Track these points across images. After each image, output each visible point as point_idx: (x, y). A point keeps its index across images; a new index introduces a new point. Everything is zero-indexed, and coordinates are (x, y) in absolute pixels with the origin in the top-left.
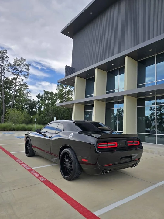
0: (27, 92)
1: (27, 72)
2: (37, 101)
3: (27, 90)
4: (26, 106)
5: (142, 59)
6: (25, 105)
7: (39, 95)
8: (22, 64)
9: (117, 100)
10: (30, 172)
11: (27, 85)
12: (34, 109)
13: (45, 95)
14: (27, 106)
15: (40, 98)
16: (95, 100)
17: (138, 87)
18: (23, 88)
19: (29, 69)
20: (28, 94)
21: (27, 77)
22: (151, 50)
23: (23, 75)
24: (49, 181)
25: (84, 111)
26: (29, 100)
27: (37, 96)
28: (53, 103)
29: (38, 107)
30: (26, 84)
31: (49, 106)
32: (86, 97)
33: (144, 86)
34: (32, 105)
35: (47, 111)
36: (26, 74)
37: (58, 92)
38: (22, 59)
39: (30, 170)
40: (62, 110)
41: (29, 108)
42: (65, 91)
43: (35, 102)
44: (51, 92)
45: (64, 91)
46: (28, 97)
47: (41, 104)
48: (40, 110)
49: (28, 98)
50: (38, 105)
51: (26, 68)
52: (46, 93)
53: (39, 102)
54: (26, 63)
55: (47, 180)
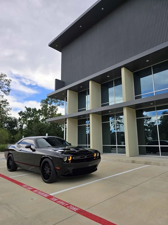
0: (7, 109)
1: (8, 88)
2: (18, 119)
3: (6, 107)
4: (6, 125)
5: (137, 71)
6: (4, 123)
7: (21, 112)
8: (2, 79)
9: (114, 112)
10: (51, 200)
11: (7, 102)
12: (15, 127)
13: (27, 112)
14: (8, 124)
15: (22, 115)
16: (91, 113)
17: (136, 98)
18: (3, 105)
19: (10, 85)
20: (8, 111)
21: (7, 93)
22: (148, 61)
23: (3, 91)
24: (84, 210)
25: (77, 126)
26: (9, 118)
27: (19, 113)
28: (37, 120)
29: (19, 125)
30: (7, 100)
31: (32, 124)
32: (79, 111)
33: (140, 97)
34: (13, 123)
35: (31, 129)
36: (6, 90)
37: (42, 108)
38: (2, 74)
39: (50, 197)
40: (47, 127)
41: (9, 127)
42: (50, 107)
43: (16, 119)
44: (34, 108)
45: (48, 107)
46: (8, 114)
47: (22, 122)
48: (21, 129)
49: (8, 116)
50: (19, 123)
51: (6, 84)
52: (29, 109)
53: (20, 119)
54: (7, 79)
55: (81, 209)
